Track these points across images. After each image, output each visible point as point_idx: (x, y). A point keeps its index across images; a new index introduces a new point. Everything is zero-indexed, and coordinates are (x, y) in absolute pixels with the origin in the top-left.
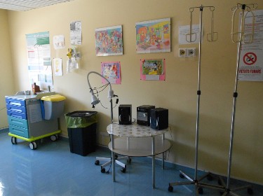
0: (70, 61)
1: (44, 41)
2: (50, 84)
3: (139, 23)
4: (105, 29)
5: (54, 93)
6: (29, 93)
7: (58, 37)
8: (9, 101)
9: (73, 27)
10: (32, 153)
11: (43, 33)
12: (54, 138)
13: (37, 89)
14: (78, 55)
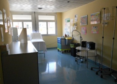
0: (74, 27)
1: (69, 21)
2: (69, 34)
3: (91, 14)
4: (83, 17)
5: (70, 37)
6: (64, 37)
7: (72, 19)
8: (58, 39)
9: (75, 17)
10: (62, 54)
11: (69, 19)
12: (69, 51)
13: (66, 36)
14: (76, 25)
